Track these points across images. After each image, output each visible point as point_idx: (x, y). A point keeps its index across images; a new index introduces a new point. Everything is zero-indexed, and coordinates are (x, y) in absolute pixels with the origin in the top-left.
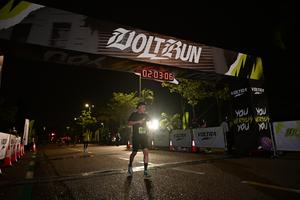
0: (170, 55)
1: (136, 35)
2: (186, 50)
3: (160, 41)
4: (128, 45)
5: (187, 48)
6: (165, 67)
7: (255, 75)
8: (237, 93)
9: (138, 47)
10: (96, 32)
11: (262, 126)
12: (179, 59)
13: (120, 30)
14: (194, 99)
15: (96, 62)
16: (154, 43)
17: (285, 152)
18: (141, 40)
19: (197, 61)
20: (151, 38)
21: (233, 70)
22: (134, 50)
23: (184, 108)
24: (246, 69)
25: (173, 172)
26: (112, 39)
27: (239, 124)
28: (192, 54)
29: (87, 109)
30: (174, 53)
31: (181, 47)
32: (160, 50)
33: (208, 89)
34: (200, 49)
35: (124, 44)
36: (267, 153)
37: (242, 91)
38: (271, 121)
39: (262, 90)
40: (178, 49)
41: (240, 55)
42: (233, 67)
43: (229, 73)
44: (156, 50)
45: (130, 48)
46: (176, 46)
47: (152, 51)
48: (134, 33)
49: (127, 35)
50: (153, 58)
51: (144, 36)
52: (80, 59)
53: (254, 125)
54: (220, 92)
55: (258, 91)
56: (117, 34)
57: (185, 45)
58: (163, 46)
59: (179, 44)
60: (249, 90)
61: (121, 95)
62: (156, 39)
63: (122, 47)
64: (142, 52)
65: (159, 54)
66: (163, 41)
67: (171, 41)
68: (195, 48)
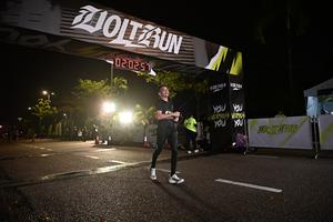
0: (147, 43)
1: (108, 16)
2: (166, 39)
3: (136, 25)
5: (167, 36)
6: (141, 56)
7: (234, 71)
8: (216, 88)
9: (110, 30)
11: (238, 123)
12: (158, 48)
13: (89, 8)
16: (130, 28)
18: (114, 22)
19: (176, 52)
20: (126, 21)
22: (106, 33)
24: (226, 64)
26: (78, 19)
27: (217, 120)
29: (45, 98)
30: (152, 40)
31: (160, 35)
32: (137, 36)
33: (188, 81)
34: (181, 38)
35: (94, 25)
36: (240, 150)
37: (221, 86)
38: (247, 118)
39: (240, 86)
40: (157, 37)
41: (221, 47)
42: (213, 60)
43: (209, 67)
45: (101, 31)
46: (155, 33)
47: (126, 37)
48: (105, 13)
49: (98, 15)
50: (128, 44)
51: (118, 19)
52: (37, 40)
53: (230, 122)
54: (199, 85)
55: (236, 86)
56: (85, 12)
57: (165, 33)
59: (158, 30)
61: (89, 82)
62: (132, 23)
63: (91, 30)
64: (115, 37)
65: (135, 42)
66: (141, 26)
67: (150, 27)
68: (175, 36)
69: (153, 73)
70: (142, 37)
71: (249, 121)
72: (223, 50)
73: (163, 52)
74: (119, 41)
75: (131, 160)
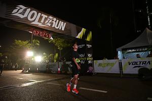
0: (50, 25)
1: (31, 11)
2: (58, 23)
3: (44, 16)
4: (25, 15)
5: (59, 22)
6: (46, 30)
8: (80, 46)
11: (89, 62)
12: (54, 27)
13: (21, 6)
16: (41, 17)
17: (97, 73)
18: (34, 14)
19: (63, 29)
20: (40, 14)
21: (80, 36)
22: (29, 19)
23: (55, 51)
24: (85, 36)
25: (47, 85)
26: (15, 11)
28: (61, 26)
30: (52, 24)
31: (56, 21)
34: (65, 23)
35: (23, 15)
36: (91, 74)
37: (82, 46)
39: (91, 46)
40: (54, 22)
41: (83, 29)
42: (79, 34)
43: (77, 37)
44: (42, 21)
45: (27, 18)
46: (53, 20)
48: (30, 9)
49: (25, 10)
50: (40, 25)
53: (86, 61)
55: (89, 46)
56: (19, 8)
57: (58, 21)
58: (46, 19)
59: (55, 19)
60: (86, 45)
61: (20, 41)
62: (42, 15)
64: (34, 21)
66: (46, 16)
67: (51, 17)
68: (62, 23)
69: (52, 38)
70: (47, 21)
71: (94, 61)
72: (83, 30)
73: (57, 29)
74: (36, 23)
75: (40, 79)
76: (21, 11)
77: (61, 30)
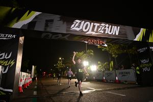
0: (102, 32)
1: (85, 23)
3: (97, 25)
4: (81, 28)
6: (100, 38)
7: (151, 40)
8: (141, 50)
9: (86, 28)
10: (65, 23)
12: (108, 33)
13: (77, 21)
14: (115, 54)
15: (66, 37)
16: (94, 26)
18: (87, 25)
19: (117, 34)
20: (92, 24)
21: (138, 38)
22: (84, 30)
23: (110, 59)
24: (146, 37)
26: (73, 26)
27: (144, 68)
30: (105, 30)
31: (108, 27)
32: (97, 29)
33: (123, 48)
34: (119, 27)
35: (79, 27)
37: (144, 49)
40: (107, 28)
41: (142, 29)
42: (138, 36)
43: (136, 40)
44: (95, 30)
45: (82, 29)
46: (105, 27)
47: (93, 30)
48: (84, 22)
49: (80, 23)
50: (94, 33)
51: (89, 23)
52: (58, 36)
56: (75, 23)
57: (110, 26)
58: (98, 27)
59: (107, 25)
62: (95, 24)
63: (78, 29)
64: (88, 31)
65: (97, 32)
66: (99, 24)
67: (103, 24)
68: (116, 27)
70: (100, 29)
73: (110, 35)
76: (77, 25)
77: (115, 35)
